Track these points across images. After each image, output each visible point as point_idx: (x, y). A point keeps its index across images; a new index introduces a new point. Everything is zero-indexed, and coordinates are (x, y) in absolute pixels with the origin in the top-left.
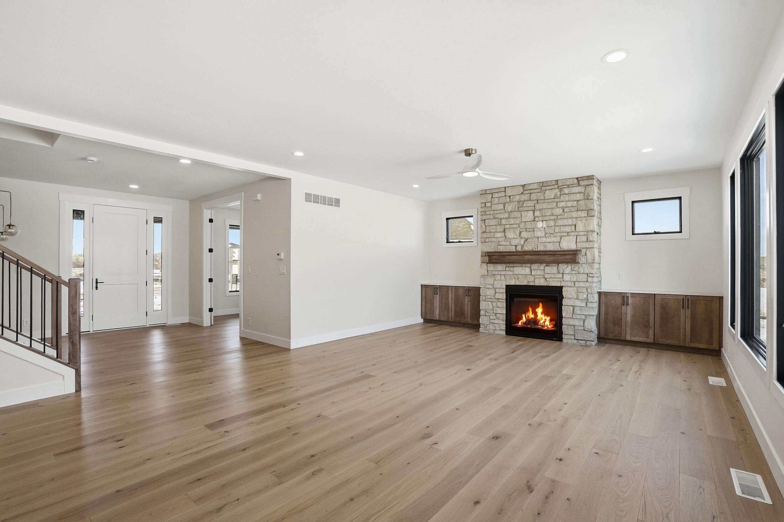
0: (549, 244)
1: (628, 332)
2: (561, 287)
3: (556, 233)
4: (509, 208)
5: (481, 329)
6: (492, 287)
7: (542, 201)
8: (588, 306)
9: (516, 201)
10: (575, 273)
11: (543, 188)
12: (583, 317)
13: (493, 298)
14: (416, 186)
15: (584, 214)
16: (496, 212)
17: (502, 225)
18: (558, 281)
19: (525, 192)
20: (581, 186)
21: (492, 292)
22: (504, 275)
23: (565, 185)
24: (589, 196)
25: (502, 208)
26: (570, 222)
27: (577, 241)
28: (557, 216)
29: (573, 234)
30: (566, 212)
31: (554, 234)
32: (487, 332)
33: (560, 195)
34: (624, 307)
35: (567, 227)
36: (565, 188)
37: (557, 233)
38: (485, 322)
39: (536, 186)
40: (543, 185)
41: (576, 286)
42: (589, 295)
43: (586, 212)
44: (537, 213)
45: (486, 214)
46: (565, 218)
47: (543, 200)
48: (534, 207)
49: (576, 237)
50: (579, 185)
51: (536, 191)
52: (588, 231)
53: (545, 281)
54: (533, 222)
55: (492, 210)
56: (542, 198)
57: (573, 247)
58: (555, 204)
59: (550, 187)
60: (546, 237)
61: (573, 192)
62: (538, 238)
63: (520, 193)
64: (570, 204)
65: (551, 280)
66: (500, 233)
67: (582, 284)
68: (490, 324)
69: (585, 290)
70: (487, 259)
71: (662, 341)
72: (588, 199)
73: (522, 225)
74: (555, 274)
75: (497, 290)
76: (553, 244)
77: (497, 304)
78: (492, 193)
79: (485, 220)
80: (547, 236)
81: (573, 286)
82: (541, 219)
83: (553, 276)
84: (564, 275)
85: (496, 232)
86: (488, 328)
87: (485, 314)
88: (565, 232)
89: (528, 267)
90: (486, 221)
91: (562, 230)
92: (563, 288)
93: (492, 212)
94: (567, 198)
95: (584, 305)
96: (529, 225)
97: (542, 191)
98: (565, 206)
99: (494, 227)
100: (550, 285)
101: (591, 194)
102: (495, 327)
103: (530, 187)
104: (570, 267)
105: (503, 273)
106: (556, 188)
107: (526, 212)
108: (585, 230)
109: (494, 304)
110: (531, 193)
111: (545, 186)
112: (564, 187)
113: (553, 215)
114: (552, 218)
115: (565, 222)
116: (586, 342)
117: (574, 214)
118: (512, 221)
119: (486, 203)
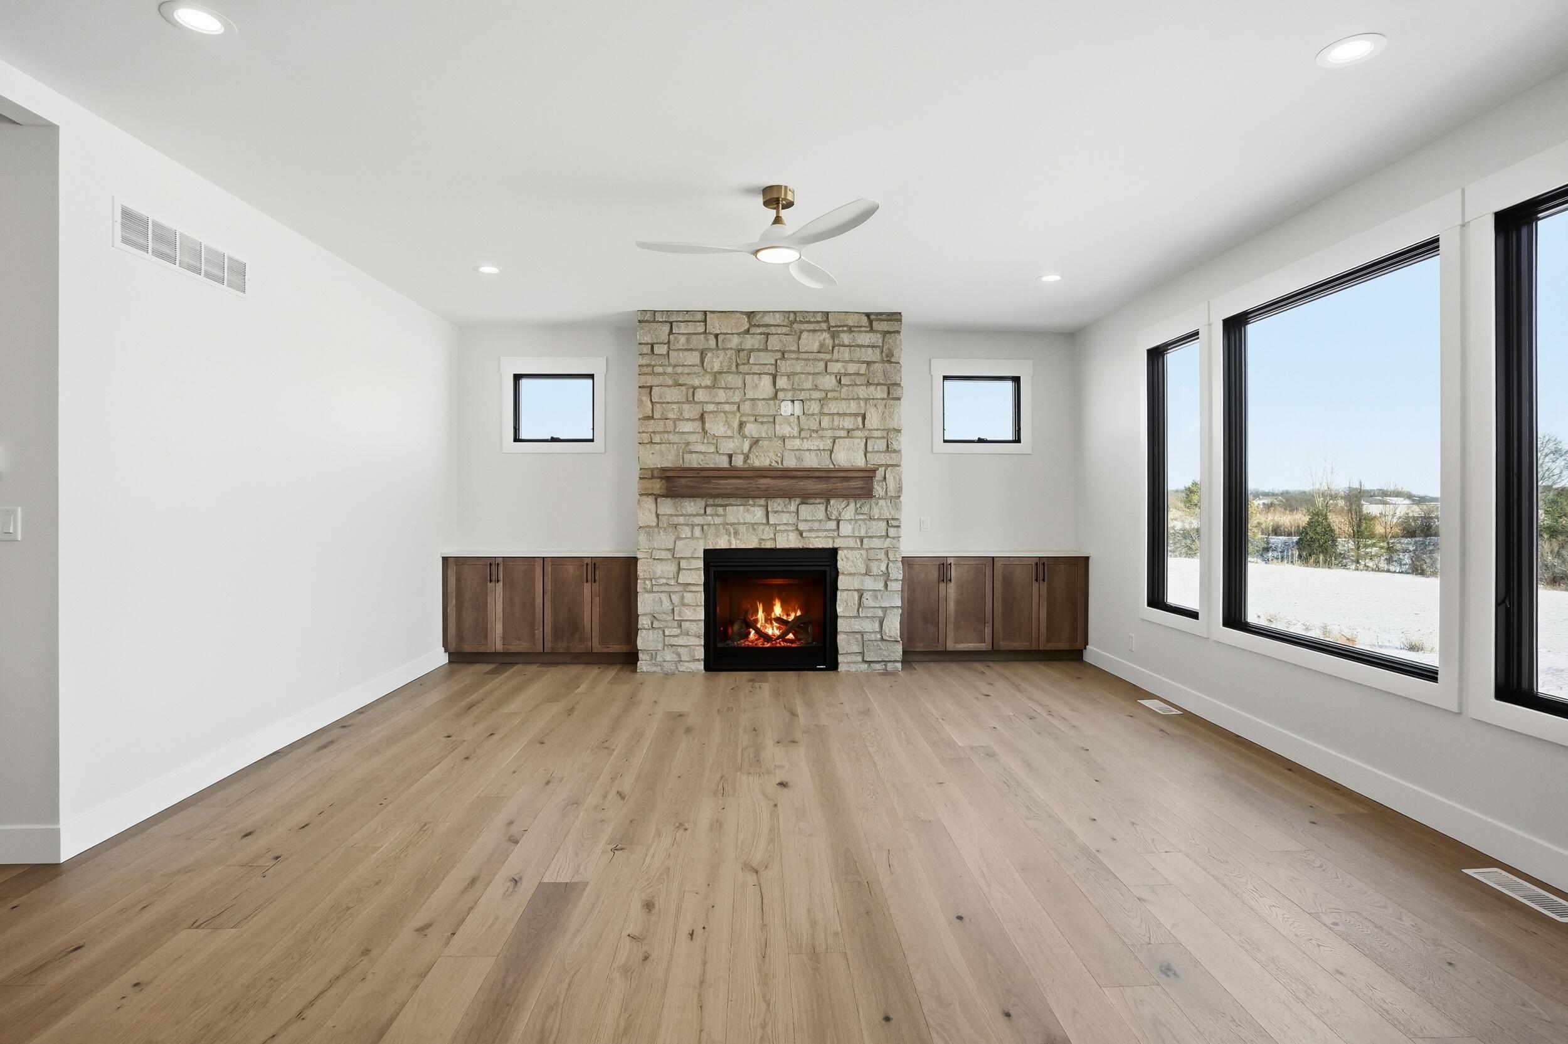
0: (807, 453)
1: (951, 633)
2: (833, 553)
3: (823, 429)
4: (715, 362)
5: (643, 665)
6: (670, 557)
7: (793, 356)
8: (888, 589)
9: (731, 349)
10: (863, 520)
11: (795, 326)
12: (880, 613)
13: (672, 582)
14: (489, 270)
15: (880, 393)
16: (680, 370)
17: (697, 403)
18: (826, 537)
19: (753, 330)
20: (876, 332)
21: (671, 568)
22: (702, 526)
23: (844, 326)
24: (893, 355)
25: (698, 361)
26: (853, 407)
27: (868, 450)
28: (827, 392)
29: (859, 433)
30: (845, 385)
31: (819, 432)
32: (658, 669)
33: (833, 347)
34: (942, 586)
35: (847, 419)
36: (843, 331)
37: (826, 430)
38: (651, 646)
39: (778, 319)
40: (795, 320)
41: (865, 546)
42: (890, 564)
43: (885, 388)
44: (782, 382)
45: (653, 373)
46: (844, 399)
47: (794, 352)
48: (774, 367)
49: (865, 440)
50: (872, 330)
51: (780, 330)
52: (888, 431)
53: (800, 537)
54: (772, 402)
55: (670, 365)
56: (794, 348)
57: (860, 463)
58: (821, 365)
59: (811, 327)
60: (803, 439)
61: (859, 342)
62: (784, 439)
63: (743, 330)
64: (852, 368)
65: (813, 534)
66: (690, 423)
67: (876, 543)
68: (664, 649)
69: (882, 556)
70: (657, 486)
71: (1004, 645)
72: (890, 362)
73: (746, 407)
74: (820, 521)
75: (683, 564)
76: (817, 455)
77: (683, 597)
78: (671, 323)
79: (651, 387)
80: (803, 434)
81: (859, 546)
82: (790, 395)
83: (816, 526)
84: (841, 522)
85: (679, 419)
86: (659, 658)
87: (652, 624)
88: (843, 429)
89: (761, 506)
90: (655, 390)
91: (836, 423)
92: (840, 552)
93: (670, 370)
94: (846, 354)
95: (881, 586)
96: (762, 408)
97: (793, 333)
98: (843, 371)
99: (674, 406)
100: (811, 547)
101: (896, 353)
102: (679, 655)
103: (768, 320)
104: (852, 506)
105: (698, 520)
106: (824, 330)
107: (756, 377)
108: (883, 428)
109: (675, 598)
110: (768, 335)
111: (801, 322)
112: (841, 329)
113: (816, 388)
114: (816, 395)
115: (842, 407)
116: (886, 666)
117: (862, 392)
118: (721, 396)
119: (654, 345)
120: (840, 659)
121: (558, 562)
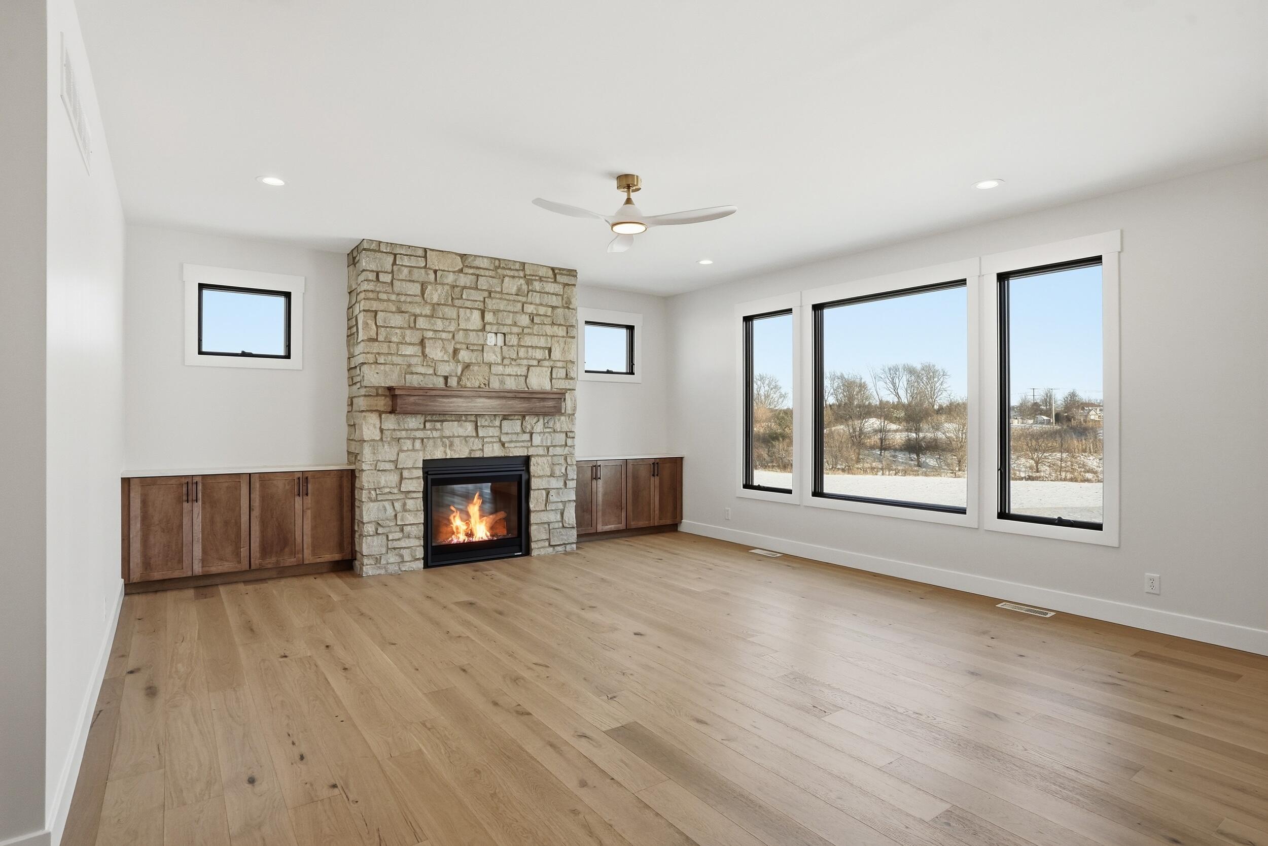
0: (509, 377)
1: (600, 520)
2: (526, 461)
3: (521, 359)
4: (435, 294)
5: (368, 569)
6: (393, 468)
7: (498, 296)
8: (567, 487)
9: (448, 284)
10: (549, 433)
11: (499, 271)
12: (561, 506)
13: (396, 491)
15: (561, 332)
16: (403, 298)
17: (418, 329)
18: (522, 447)
19: (466, 270)
20: (559, 283)
21: (393, 478)
22: (422, 440)
23: (536, 276)
24: (571, 303)
25: (418, 292)
26: (542, 342)
27: (553, 377)
28: (523, 328)
29: (546, 363)
30: (537, 324)
31: (517, 361)
32: (383, 572)
33: (528, 292)
34: (594, 482)
35: (538, 350)
36: (536, 280)
37: (523, 359)
38: (375, 551)
39: (485, 264)
40: (499, 266)
41: (550, 454)
42: (569, 467)
43: (565, 328)
44: (489, 317)
45: (378, 299)
46: (536, 335)
47: (499, 293)
48: (482, 303)
49: (550, 369)
50: (555, 281)
51: (487, 273)
52: (566, 362)
53: (502, 448)
54: (481, 333)
55: (393, 293)
56: (499, 289)
57: (547, 387)
58: (520, 305)
59: (512, 273)
60: (505, 366)
61: (547, 290)
62: (490, 365)
63: (457, 269)
64: (542, 310)
65: (512, 445)
66: (411, 347)
67: (559, 451)
68: (387, 553)
69: (562, 461)
70: (382, 403)
71: (634, 524)
72: (568, 308)
73: (460, 336)
74: (518, 434)
75: (406, 474)
76: (515, 379)
77: (404, 504)
78: (395, 255)
79: (376, 312)
80: (506, 362)
81: (546, 454)
82: (495, 329)
83: (514, 438)
84: (534, 435)
85: (402, 343)
86: (383, 562)
87: (377, 530)
88: (535, 359)
89: (471, 421)
90: (380, 314)
91: (530, 354)
92: (533, 459)
93: (393, 297)
94: (537, 298)
95: (561, 484)
96: (473, 338)
97: (498, 277)
98: (535, 312)
99: (398, 331)
100: (511, 455)
101: (573, 300)
102: (402, 556)
103: (478, 263)
104: (541, 420)
105: (419, 434)
106: (521, 277)
107: (468, 310)
108: (563, 359)
109: (398, 505)
110: (478, 276)
111: (504, 268)
112: (534, 278)
113: (515, 324)
114: (515, 330)
115: (534, 341)
116: (565, 547)
117: (549, 330)
118: (439, 324)
119: (380, 273)
120: (533, 545)
121: (265, 478)
